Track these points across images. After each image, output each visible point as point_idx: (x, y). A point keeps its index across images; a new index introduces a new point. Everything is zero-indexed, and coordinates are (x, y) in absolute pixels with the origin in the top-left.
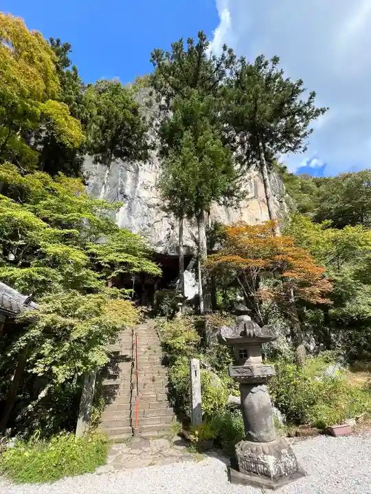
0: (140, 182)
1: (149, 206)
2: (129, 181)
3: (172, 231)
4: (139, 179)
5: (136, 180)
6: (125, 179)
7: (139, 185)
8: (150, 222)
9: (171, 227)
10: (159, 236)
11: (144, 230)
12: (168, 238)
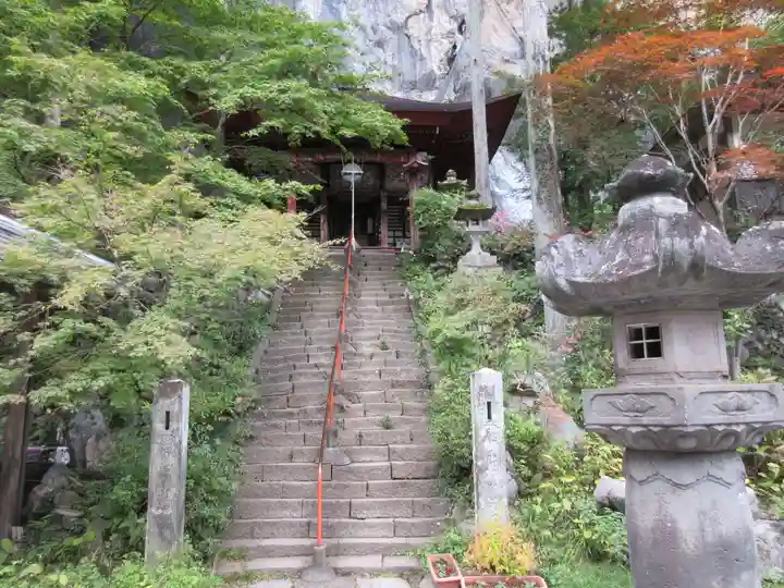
3: (459, 40)
8: (394, 17)
9: (456, 26)
10: (422, 59)
11: (379, 44)
12: (451, 60)
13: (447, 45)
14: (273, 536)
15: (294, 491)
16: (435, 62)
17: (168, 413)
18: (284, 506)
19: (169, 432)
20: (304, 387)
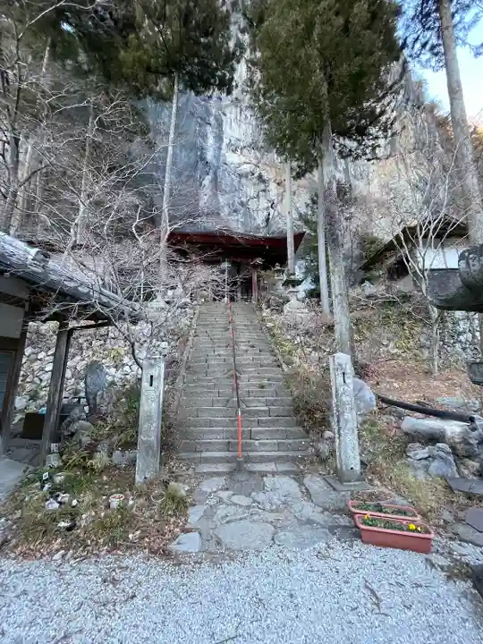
0: (226, 141)
1: (240, 176)
2: (211, 140)
3: (272, 211)
4: (224, 136)
5: (219, 138)
6: (204, 137)
7: (224, 146)
8: (242, 199)
9: (270, 205)
10: (255, 219)
11: (235, 211)
12: (268, 220)
13: (266, 213)
14: (207, 450)
15: (218, 424)
16: (260, 220)
17: (152, 377)
18: (212, 432)
19: (152, 388)
20: (213, 366)
